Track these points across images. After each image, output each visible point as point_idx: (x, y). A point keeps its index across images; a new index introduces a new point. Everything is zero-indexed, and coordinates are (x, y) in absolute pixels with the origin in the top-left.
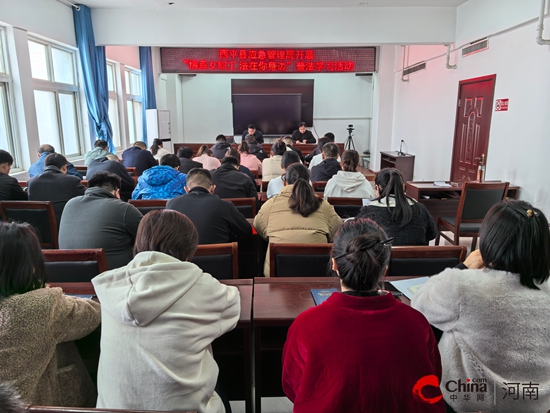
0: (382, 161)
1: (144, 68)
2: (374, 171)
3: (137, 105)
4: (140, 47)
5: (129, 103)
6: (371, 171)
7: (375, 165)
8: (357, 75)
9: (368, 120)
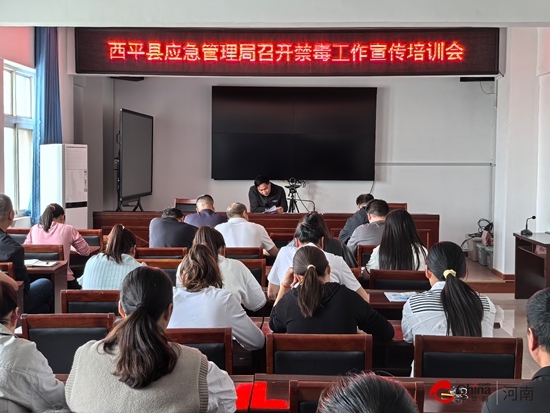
0: (518, 251)
1: (42, 66)
2: (503, 272)
3: (24, 136)
4: (36, 28)
5: (8, 132)
6: (496, 273)
7: (505, 262)
8: (462, 80)
9: (489, 167)
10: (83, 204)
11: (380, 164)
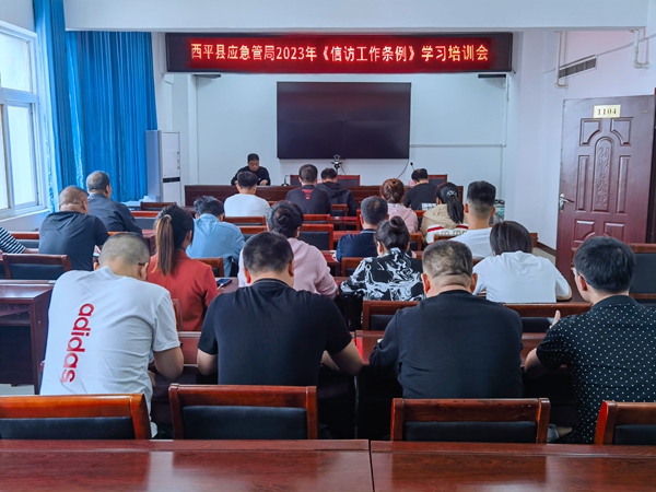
8: (480, 76)
9: (499, 149)
10: (178, 179)
11: (414, 146)
